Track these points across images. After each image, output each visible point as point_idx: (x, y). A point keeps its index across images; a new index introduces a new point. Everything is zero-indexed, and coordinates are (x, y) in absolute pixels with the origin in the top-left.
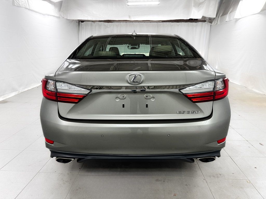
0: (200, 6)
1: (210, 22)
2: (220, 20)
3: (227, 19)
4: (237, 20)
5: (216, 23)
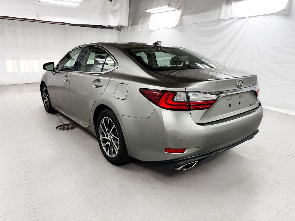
0: (115, 14)
1: (119, 30)
2: (130, 30)
3: (140, 29)
4: (151, 31)
5: (125, 32)
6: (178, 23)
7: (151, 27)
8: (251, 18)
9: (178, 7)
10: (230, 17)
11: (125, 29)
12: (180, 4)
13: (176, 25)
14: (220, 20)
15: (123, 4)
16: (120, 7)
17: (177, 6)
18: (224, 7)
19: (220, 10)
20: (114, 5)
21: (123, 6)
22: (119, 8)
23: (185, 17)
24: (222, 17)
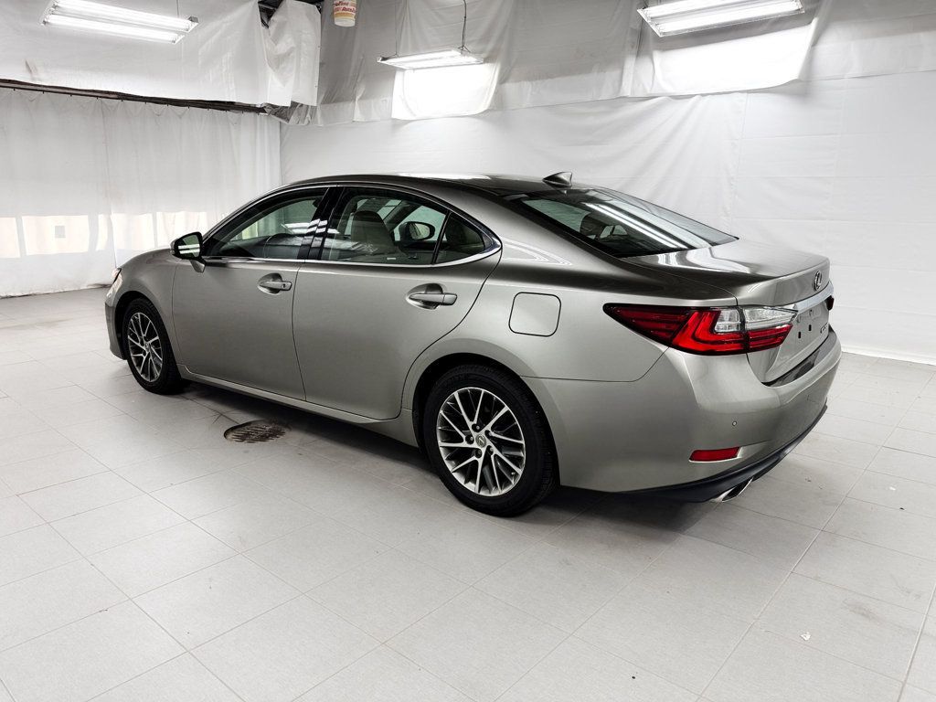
0: (281, 66)
1: (280, 117)
2: (323, 115)
3: (358, 116)
4: (397, 124)
5: (306, 122)
6: (492, 102)
7: (399, 112)
8: (708, 98)
9: (484, 55)
10: (649, 92)
11: (303, 113)
12: (490, 46)
13: (483, 108)
14: (620, 100)
15: (304, 36)
16: (293, 45)
17: (481, 52)
18: (630, 63)
19: (618, 72)
20: (276, 40)
21: (304, 44)
22: (292, 50)
23: (510, 87)
24: (627, 90)
